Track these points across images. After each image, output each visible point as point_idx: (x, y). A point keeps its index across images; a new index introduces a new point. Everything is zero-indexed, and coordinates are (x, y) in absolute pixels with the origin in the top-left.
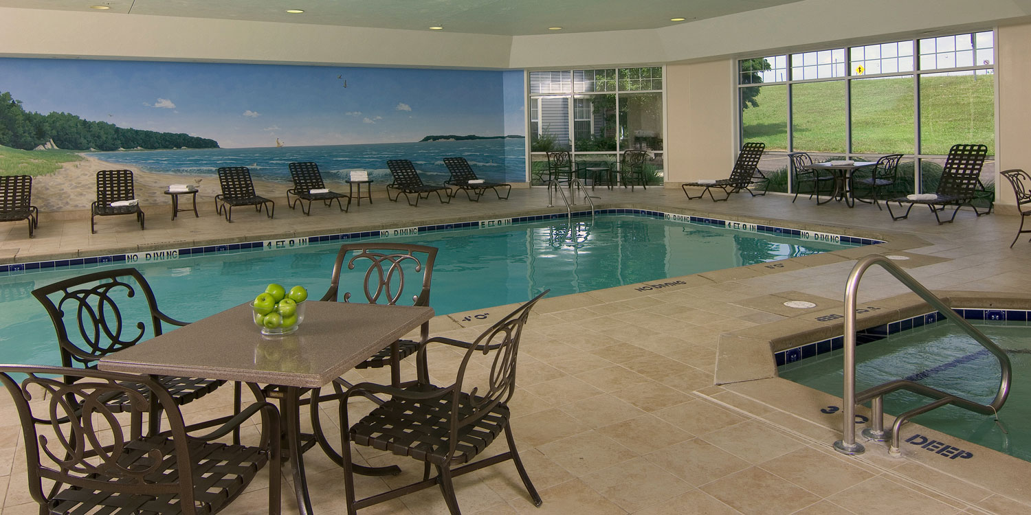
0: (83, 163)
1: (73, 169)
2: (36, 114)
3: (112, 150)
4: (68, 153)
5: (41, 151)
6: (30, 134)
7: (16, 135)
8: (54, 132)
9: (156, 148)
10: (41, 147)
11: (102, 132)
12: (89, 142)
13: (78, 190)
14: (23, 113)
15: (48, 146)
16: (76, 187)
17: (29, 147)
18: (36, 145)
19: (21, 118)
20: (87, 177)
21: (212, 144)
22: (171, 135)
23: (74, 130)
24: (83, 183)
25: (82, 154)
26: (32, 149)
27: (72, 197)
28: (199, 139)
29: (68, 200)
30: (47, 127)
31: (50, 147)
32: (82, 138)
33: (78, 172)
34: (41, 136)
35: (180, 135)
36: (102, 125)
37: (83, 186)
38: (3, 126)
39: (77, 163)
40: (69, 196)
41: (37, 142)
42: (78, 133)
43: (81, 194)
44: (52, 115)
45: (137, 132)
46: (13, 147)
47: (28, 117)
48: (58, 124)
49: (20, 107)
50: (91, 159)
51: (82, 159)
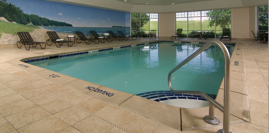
0: (40, 29)
1: (37, 31)
2: (27, 14)
3: (47, 26)
4: (36, 26)
5: (28, 25)
6: (25, 20)
7: (21, 20)
8: (32, 20)
9: (58, 26)
10: (28, 24)
11: (45, 21)
12: (41, 23)
13: (38, 37)
14: (23, 13)
15: (30, 24)
16: (38, 36)
17: (25, 24)
18: (27, 24)
19: (22, 15)
20: (41, 33)
21: (71, 25)
22: (62, 23)
23: (37, 20)
24: (40, 35)
25: (40, 27)
26: (26, 25)
27: (37, 39)
28: (68, 24)
29: (36, 40)
30: (30, 18)
31: (31, 24)
32: (40, 22)
33: (38, 32)
34: (28, 21)
35: (64, 23)
36: (45, 19)
37: (40, 36)
38: (17, 17)
39: (38, 29)
40: (36, 39)
41: (27, 22)
42: (39, 21)
43: (39, 38)
44: (32, 15)
45: (54, 21)
46: (20, 24)
47: (25, 15)
48: (33, 18)
49: (22, 12)
50: (42, 28)
51: (39, 28)
